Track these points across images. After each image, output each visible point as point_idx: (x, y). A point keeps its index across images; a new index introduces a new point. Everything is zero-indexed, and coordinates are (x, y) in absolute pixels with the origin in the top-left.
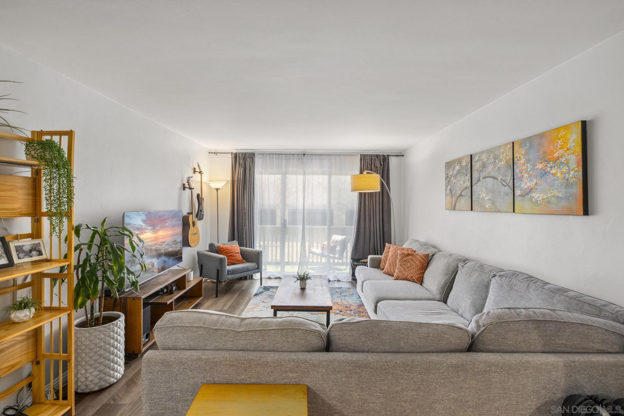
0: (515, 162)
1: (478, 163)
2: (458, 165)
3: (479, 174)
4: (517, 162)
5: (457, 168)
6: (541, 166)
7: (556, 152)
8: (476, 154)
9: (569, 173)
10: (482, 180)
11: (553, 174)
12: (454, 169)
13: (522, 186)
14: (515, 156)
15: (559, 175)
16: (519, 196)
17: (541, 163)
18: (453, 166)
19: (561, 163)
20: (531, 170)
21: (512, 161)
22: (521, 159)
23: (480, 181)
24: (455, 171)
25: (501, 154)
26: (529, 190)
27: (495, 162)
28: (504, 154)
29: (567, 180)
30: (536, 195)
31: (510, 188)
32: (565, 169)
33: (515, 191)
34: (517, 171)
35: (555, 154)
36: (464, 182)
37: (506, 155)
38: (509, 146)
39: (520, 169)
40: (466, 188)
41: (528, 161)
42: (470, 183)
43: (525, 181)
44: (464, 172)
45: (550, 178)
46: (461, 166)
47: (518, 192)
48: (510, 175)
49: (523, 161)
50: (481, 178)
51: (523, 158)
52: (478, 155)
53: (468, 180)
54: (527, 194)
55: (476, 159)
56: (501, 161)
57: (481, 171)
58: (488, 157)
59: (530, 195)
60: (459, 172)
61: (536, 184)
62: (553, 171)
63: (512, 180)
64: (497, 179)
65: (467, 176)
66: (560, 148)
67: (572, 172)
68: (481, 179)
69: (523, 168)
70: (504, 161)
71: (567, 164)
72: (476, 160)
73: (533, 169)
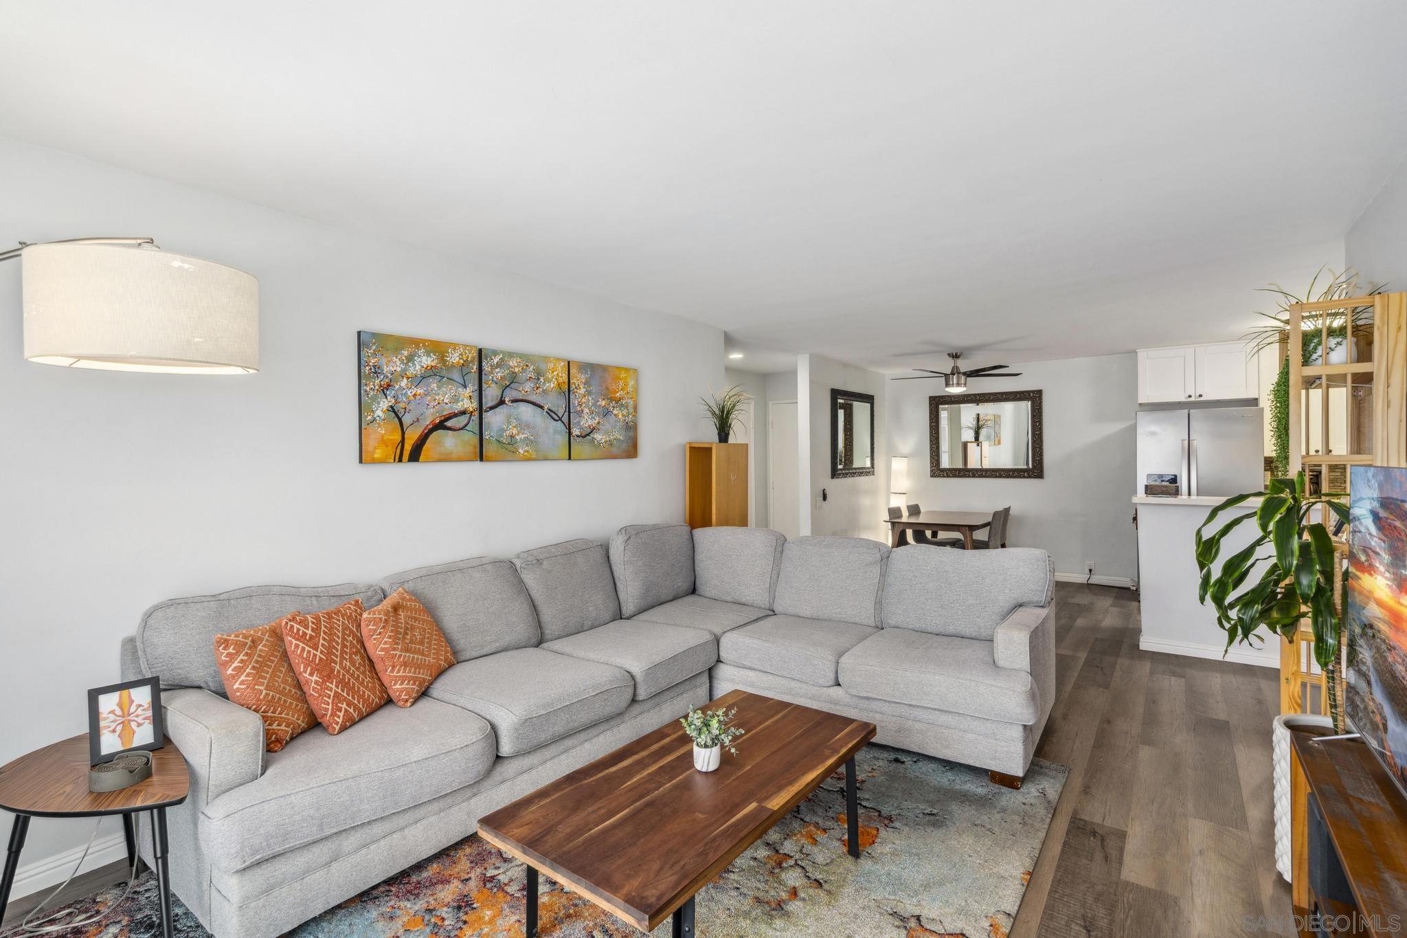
0: (571, 389)
1: (498, 370)
2: (428, 355)
3: (503, 392)
4: (576, 390)
5: (427, 361)
6: (603, 403)
7: (618, 392)
8: (495, 353)
9: (628, 416)
10: (510, 404)
11: (615, 415)
12: (410, 359)
13: (582, 424)
14: (572, 381)
15: (620, 416)
16: (578, 436)
17: (604, 399)
18: (406, 353)
19: (622, 405)
20: (592, 406)
21: (567, 387)
22: (580, 388)
23: (505, 405)
24: (418, 367)
25: (550, 371)
26: (590, 430)
27: (538, 379)
28: (555, 373)
29: (627, 423)
30: (598, 436)
31: (565, 425)
32: (625, 412)
33: (572, 430)
34: (574, 402)
35: (618, 394)
36: (455, 399)
37: (558, 375)
38: (563, 364)
39: (579, 400)
40: (463, 413)
41: (589, 393)
42: (475, 405)
43: (586, 417)
44: (456, 376)
45: (612, 419)
46: (442, 359)
47: (576, 431)
48: (564, 406)
49: (582, 391)
50: (507, 400)
51: (584, 388)
52: (499, 354)
53: (470, 396)
54: (588, 435)
55: (496, 361)
56: (550, 381)
57: (508, 386)
58: (525, 367)
59: (592, 435)
60: (430, 372)
61: (599, 423)
62: (615, 412)
63: (567, 414)
64: (541, 407)
65: (465, 387)
66: (621, 390)
67: (631, 416)
68: (507, 402)
69: (583, 400)
70: (554, 383)
71: (627, 407)
72: (495, 363)
73: (595, 405)
